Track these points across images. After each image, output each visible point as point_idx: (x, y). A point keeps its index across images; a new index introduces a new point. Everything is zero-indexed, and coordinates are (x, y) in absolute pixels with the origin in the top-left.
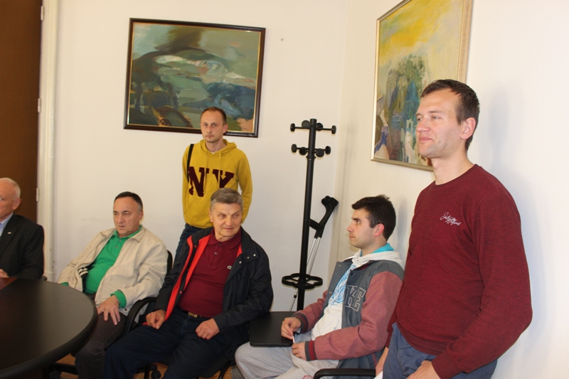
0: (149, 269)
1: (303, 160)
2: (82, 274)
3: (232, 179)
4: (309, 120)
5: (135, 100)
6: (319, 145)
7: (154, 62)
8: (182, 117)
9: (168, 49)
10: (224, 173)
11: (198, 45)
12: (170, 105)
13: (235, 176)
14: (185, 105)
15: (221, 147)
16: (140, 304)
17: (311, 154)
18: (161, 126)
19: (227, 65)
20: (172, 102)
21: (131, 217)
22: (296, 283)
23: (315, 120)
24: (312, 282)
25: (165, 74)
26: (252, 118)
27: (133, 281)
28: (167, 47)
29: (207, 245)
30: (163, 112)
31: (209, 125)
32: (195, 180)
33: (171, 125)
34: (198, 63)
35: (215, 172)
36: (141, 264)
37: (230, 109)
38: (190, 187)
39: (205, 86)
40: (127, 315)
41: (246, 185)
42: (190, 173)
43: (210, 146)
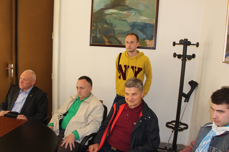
0: (93, 118)
1: (180, 61)
2: (60, 119)
3: (141, 71)
4: (184, 40)
5: (95, 32)
6: (189, 53)
7: (104, 13)
8: (117, 40)
9: (110, 6)
10: (137, 68)
11: (125, 4)
12: (111, 34)
13: (143, 70)
14: (118, 33)
15: (136, 54)
16: (86, 138)
17: (184, 58)
18: (107, 44)
19: (140, 13)
20: (112, 32)
21: (85, 90)
22: (173, 126)
23: (187, 40)
24: (182, 127)
25: (109, 18)
26: (153, 39)
27: (84, 124)
28: (110, 5)
29: (124, 110)
30: (108, 38)
31: (129, 42)
32: (122, 71)
33: (112, 44)
34: (125, 12)
35: (132, 67)
36: (89, 115)
37: (141, 35)
38: (119, 75)
39: (128, 24)
40: (80, 143)
41: (148, 75)
42: (119, 67)
43: (129, 53)
